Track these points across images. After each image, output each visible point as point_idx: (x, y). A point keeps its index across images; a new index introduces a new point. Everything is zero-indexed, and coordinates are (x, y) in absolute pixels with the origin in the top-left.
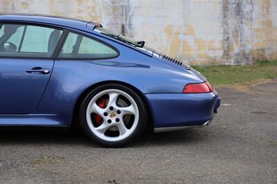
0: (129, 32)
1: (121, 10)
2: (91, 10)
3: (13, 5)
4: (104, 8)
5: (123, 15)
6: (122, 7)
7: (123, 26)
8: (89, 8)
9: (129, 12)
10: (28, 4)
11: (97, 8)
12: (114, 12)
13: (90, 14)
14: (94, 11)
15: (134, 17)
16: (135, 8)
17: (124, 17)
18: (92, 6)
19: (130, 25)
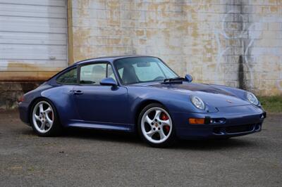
0: (247, 62)
1: (239, 42)
2: (206, 43)
3: (132, 42)
4: (220, 41)
5: (241, 47)
6: (241, 39)
7: (241, 57)
8: (204, 41)
9: (249, 43)
10: (145, 40)
11: (213, 41)
12: (231, 44)
13: (205, 47)
14: (209, 44)
15: (254, 49)
16: (255, 39)
17: (243, 49)
18: (208, 39)
19: (249, 56)
